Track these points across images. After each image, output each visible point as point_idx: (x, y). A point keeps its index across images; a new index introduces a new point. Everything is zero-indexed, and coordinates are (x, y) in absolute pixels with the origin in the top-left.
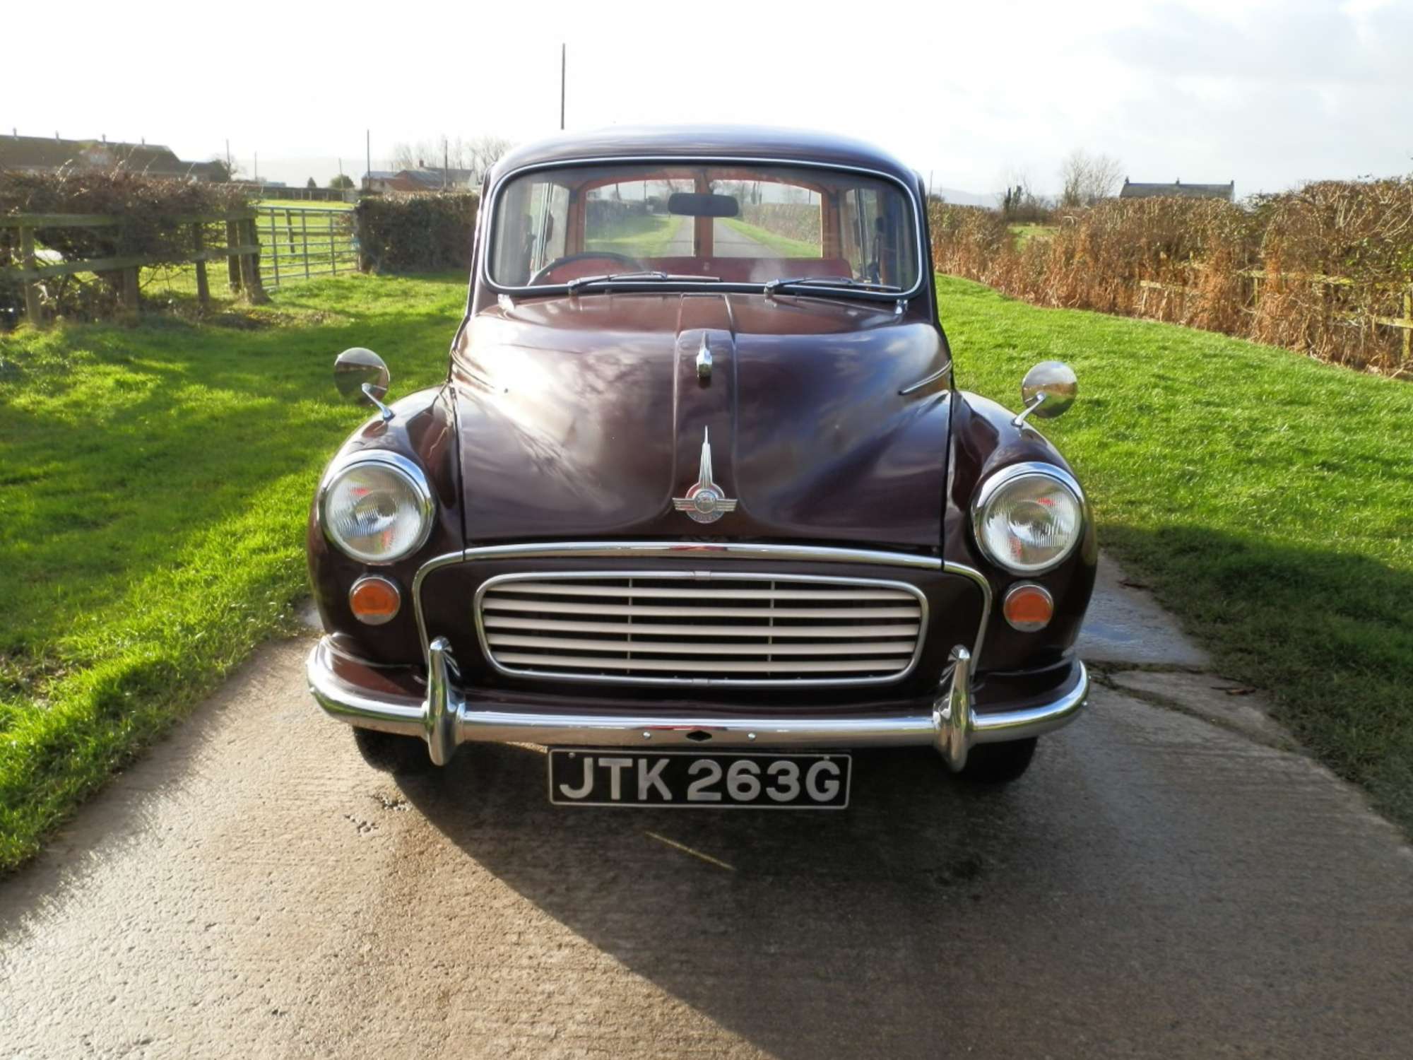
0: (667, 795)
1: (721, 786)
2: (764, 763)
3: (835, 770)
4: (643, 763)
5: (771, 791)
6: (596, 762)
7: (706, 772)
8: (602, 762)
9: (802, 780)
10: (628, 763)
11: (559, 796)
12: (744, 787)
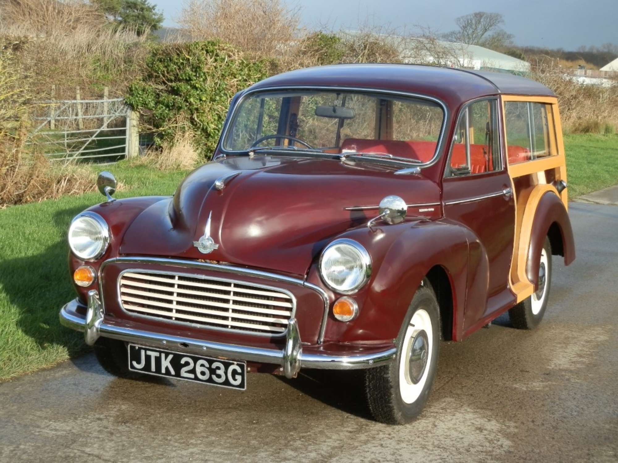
0: (173, 372)
1: (193, 371)
2: (210, 362)
3: (239, 370)
4: (163, 356)
5: (214, 377)
6: (146, 353)
7: (187, 364)
8: (149, 353)
9: (226, 373)
10: (157, 354)
11: (133, 367)
12: (203, 373)
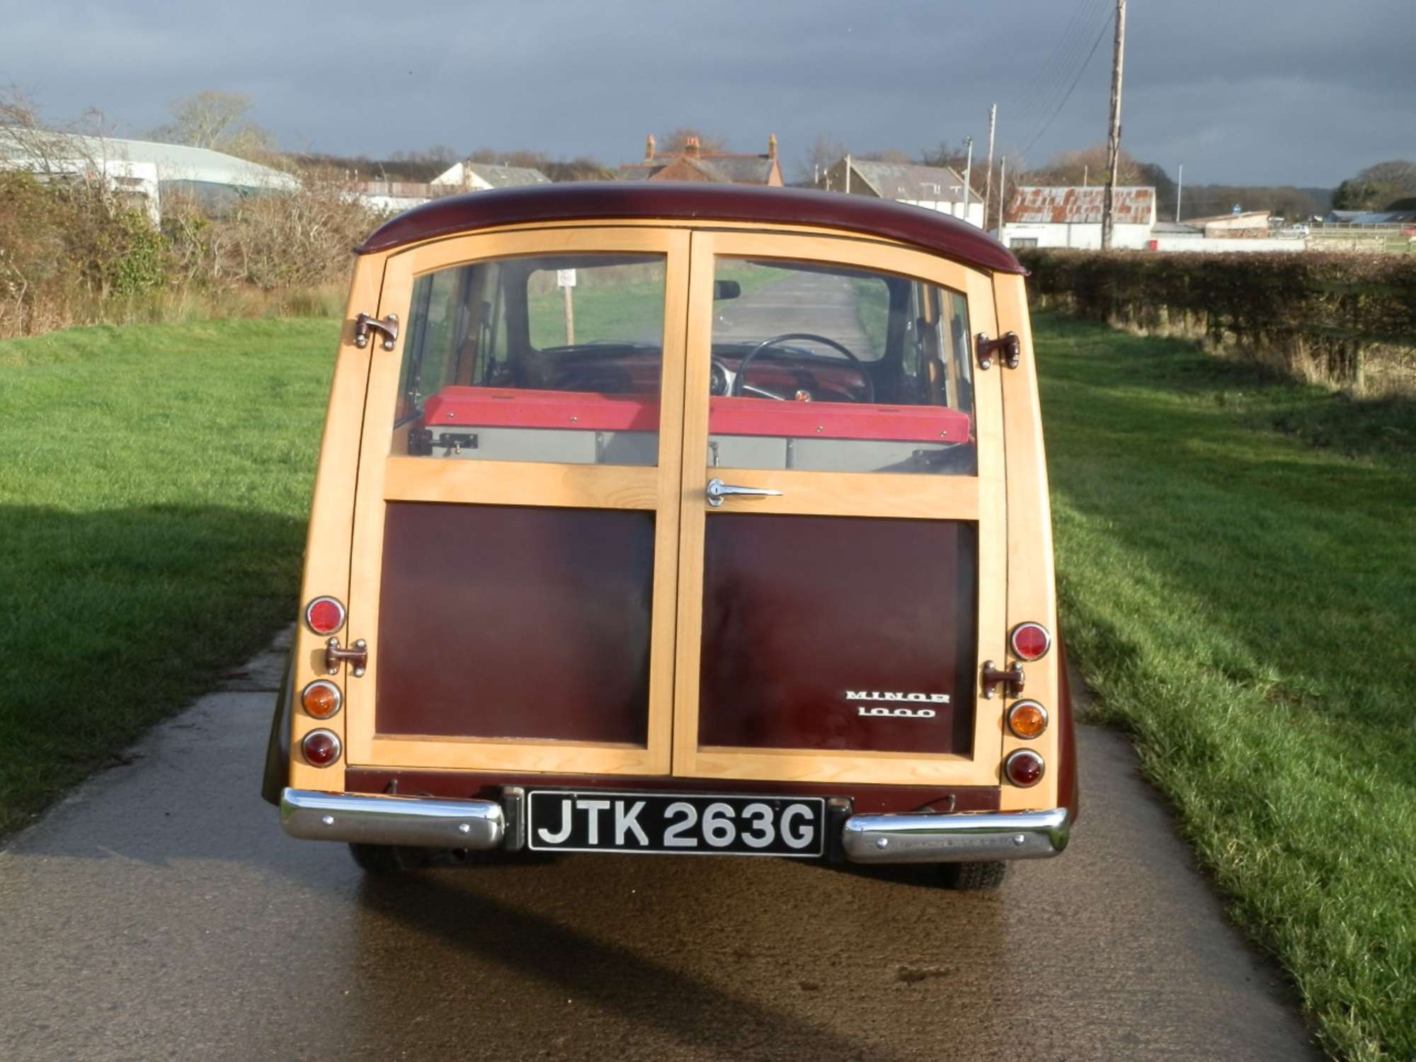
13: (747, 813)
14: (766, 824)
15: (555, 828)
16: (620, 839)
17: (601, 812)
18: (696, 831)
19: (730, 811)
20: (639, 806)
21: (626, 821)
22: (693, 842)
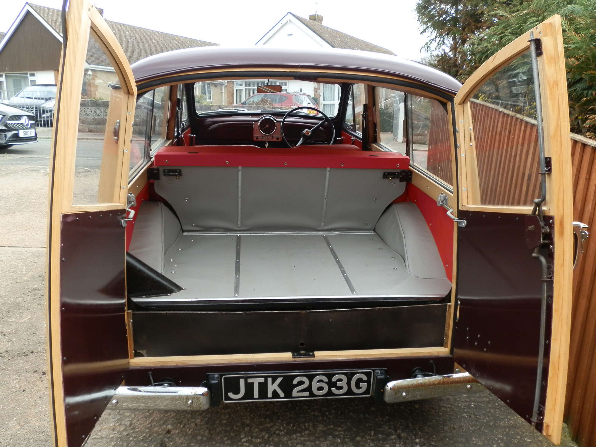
13: (334, 379)
14: (343, 384)
15: (237, 392)
16: (270, 395)
17: (260, 384)
18: (309, 389)
19: (326, 379)
20: (280, 380)
21: (273, 387)
22: (307, 394)
